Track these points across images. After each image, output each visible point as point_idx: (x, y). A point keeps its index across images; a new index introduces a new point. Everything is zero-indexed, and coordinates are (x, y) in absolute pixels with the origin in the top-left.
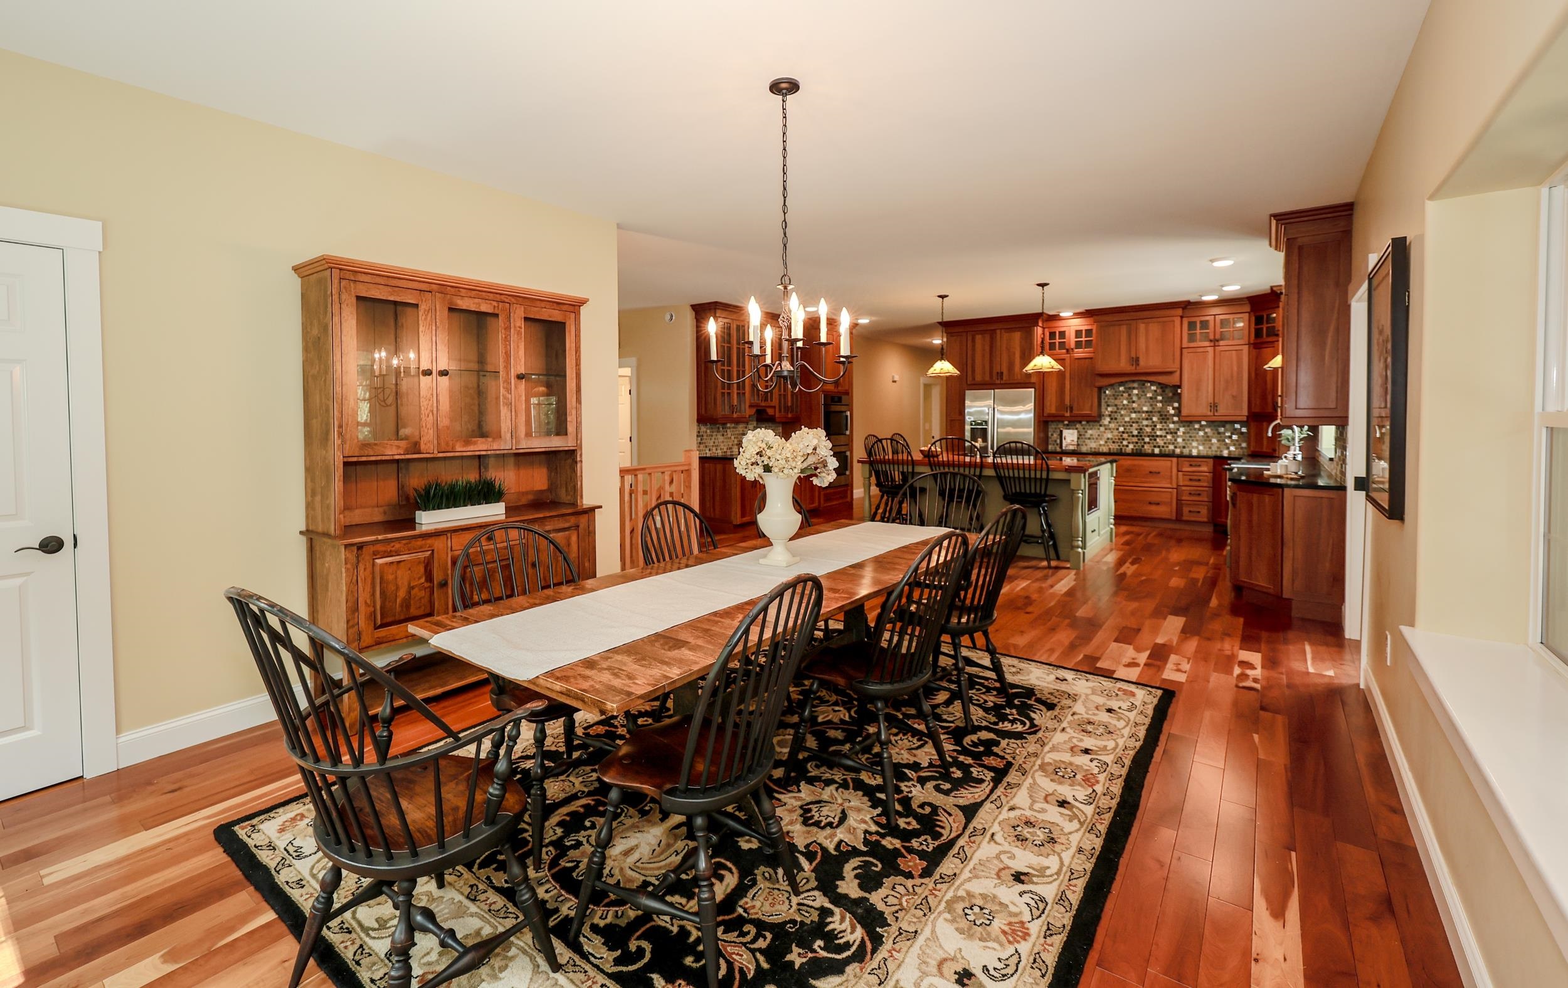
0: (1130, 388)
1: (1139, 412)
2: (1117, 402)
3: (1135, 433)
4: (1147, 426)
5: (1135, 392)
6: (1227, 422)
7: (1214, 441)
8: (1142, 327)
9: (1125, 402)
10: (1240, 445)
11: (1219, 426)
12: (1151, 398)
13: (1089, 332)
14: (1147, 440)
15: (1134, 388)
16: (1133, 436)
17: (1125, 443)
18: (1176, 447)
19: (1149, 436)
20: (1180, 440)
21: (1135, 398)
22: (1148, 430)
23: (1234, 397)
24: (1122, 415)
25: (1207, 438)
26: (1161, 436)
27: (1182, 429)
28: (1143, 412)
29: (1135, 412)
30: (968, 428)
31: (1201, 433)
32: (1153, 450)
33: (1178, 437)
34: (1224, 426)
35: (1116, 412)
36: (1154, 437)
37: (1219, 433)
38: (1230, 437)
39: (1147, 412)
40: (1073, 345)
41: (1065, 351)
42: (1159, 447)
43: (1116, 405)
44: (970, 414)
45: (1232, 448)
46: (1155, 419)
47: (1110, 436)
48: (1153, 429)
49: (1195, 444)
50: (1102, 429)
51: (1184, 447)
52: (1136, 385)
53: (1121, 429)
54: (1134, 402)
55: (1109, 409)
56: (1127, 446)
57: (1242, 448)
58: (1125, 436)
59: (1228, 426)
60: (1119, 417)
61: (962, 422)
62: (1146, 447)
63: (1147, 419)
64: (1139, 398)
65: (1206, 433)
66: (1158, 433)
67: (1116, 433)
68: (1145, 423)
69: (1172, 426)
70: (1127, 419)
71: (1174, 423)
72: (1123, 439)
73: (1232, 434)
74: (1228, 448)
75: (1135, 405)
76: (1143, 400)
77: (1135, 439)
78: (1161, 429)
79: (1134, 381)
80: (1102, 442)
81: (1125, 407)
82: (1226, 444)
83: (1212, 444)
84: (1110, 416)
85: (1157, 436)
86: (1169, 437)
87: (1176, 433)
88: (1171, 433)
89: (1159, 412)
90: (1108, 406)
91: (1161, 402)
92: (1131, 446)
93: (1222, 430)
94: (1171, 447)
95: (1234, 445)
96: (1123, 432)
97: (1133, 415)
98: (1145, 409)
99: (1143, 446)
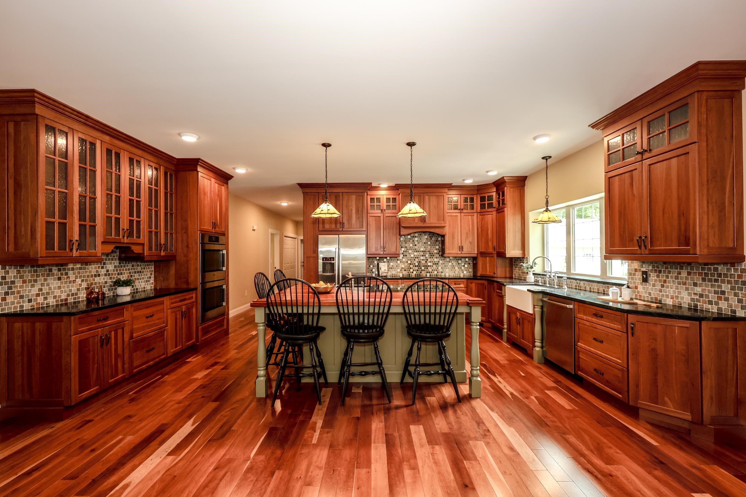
0: (413, 237)
1: (419, 251)
2: (407, 245)
3: (417, 264)
4: (423, 260)
5: (416, 239)
6: (462, 257)
7: (456, 268)
8: (427, 197)
9: (411, 245)
10: (468, 270)
11: (459, 260)
12: (425, 243)
13: (394, 200)
14: (423, 268)
15: (416, 237)
16: (416, 266)
17: (411, 270)
18: (438, 272)
19: (424, 266)
20: (440, 268)
21: (416, 243)
22: (423, 262)
23: (470, 243)
24: (409, 254)
25: (453, 267)
26: (430, 266)
27: (441, 262)
28: (421, 251)
29: (416, 251)
30: (320, 261)
31: (450, 264)
32: (426, 276)
33: (439, 266)
34: (461, 260)
35: (406, 251)
36: (427, 267)
37: (459, 264)
38: (464, 266)
39: (423, 251)
40: (385, 208)
41: (380, 211)
42: (429, 272)
43: (406, 247)
44: (321, 252)
45: (465, 272)
46: (427, 256)
47: (403, 266)
48: (426, 262)
49: (447, 270)
50: (399, 262)
51: (442, 272)
52: (416, 235)
53: (409, 262)
54: (415, 245)
55: (403, 249)
56: (413, 272)
57: (469, 272)
58: (411, 266)
59: (463, 260)
60: (408, 255)
61: (317, 258)
62: (423, 272)
63: (423, 256)
64: (419, 243)
65: (452, 264)
66: (429, 264)
67: (406, 264)
68: (422, 258)
69: (436, 260)
70: (412, 256)
71: (436, 258)
72: (410, 268)
73: (465, 264)
74: (463, 272)
75: (416, 247)
76: (420, 244)
77: (417, 268)
78: (430, 262)
79: (415, 233)
80: (399, 270)
81: (411, 248)
82: (462, 270)
83: (455, 270)
84: (403, 253)
85: (428, 266)
86: (434, 266)
87: (438, 264)
88: (436, 264)
89: (429, 251)
90: (402, 247)
91: (430, 245)
92: (415, 272)
93: (460, 262)
94: (436, 272)
95: (466, 270)
96: (410, 264)
97: (415, 253)
98: (422, 249)
99: (421, 272)
